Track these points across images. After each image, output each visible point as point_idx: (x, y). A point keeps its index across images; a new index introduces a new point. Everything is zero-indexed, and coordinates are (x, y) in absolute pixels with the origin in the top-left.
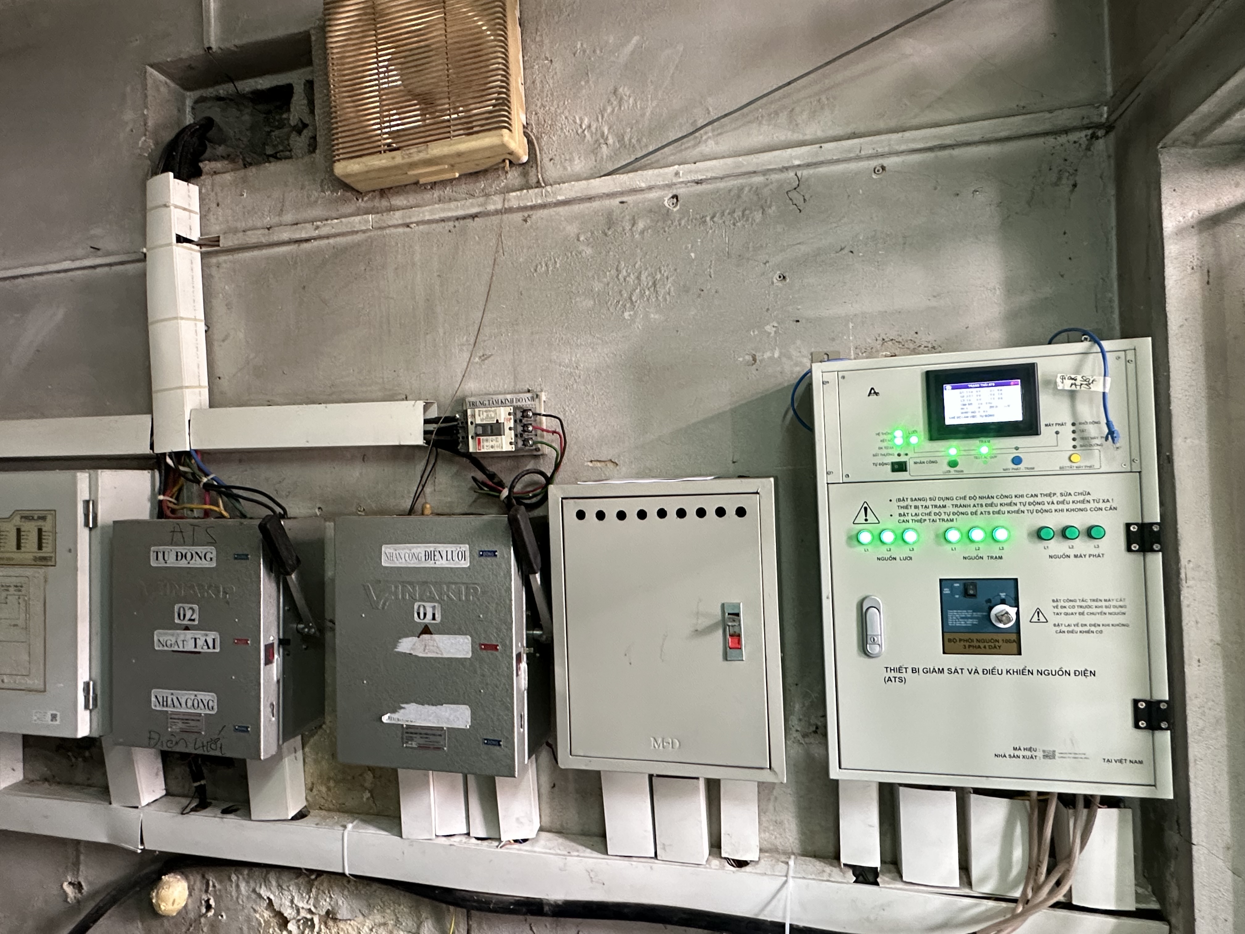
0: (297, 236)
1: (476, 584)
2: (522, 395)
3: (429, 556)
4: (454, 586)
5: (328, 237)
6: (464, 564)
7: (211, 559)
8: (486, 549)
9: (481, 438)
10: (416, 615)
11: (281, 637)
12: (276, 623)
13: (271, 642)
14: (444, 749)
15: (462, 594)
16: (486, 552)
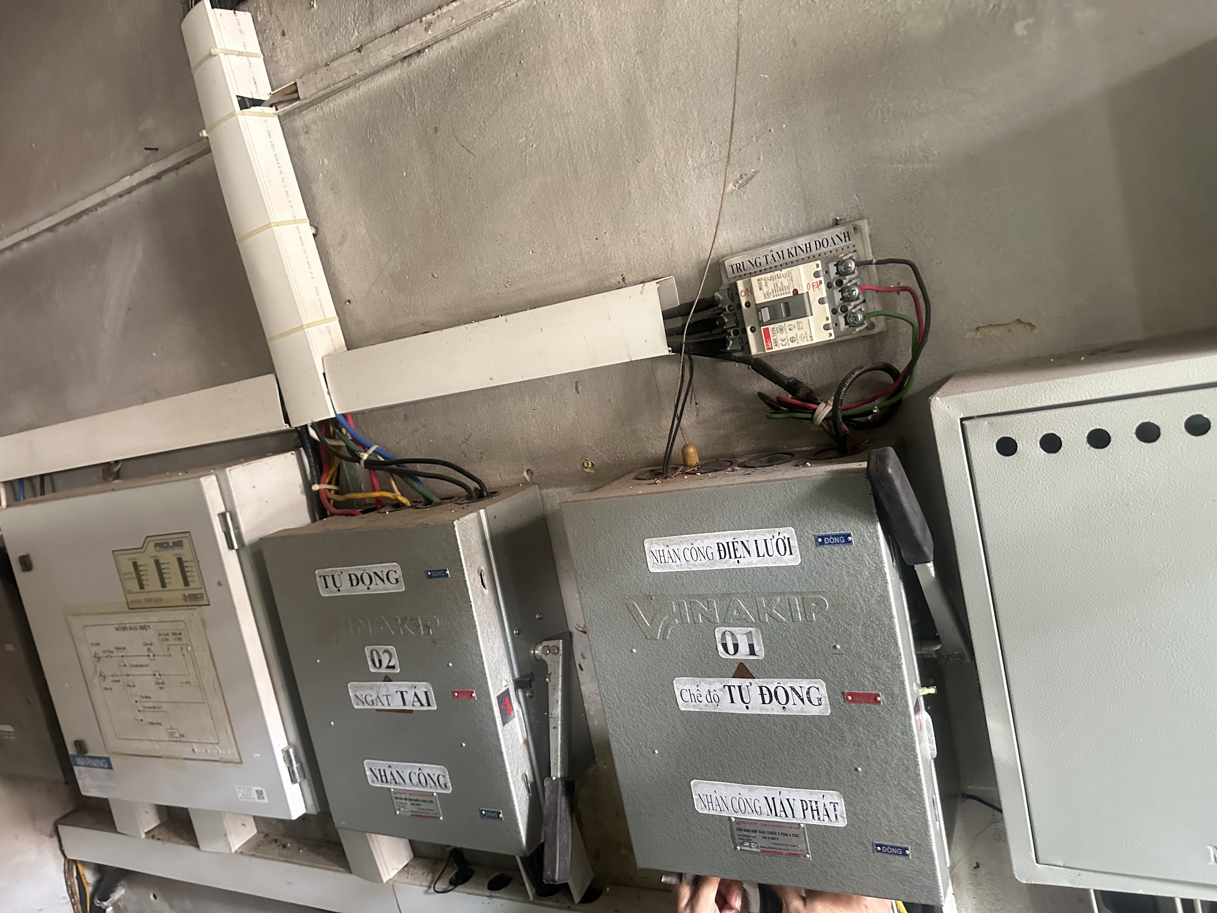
0: (403, 49)
1: (819, 593)
2: (827, 234)
3: (725, 551)
4: (778, 599)
5: (447, 37)
6: (791, 560)
7: (397, 579)
8: (829, 533)
9: (770, 327)
10: (720, 648)
11: (517, 676)
12: (506, 660)
13: (505, 689)
14: (805, 857)
15: (796, 611)
16: (828, 536)
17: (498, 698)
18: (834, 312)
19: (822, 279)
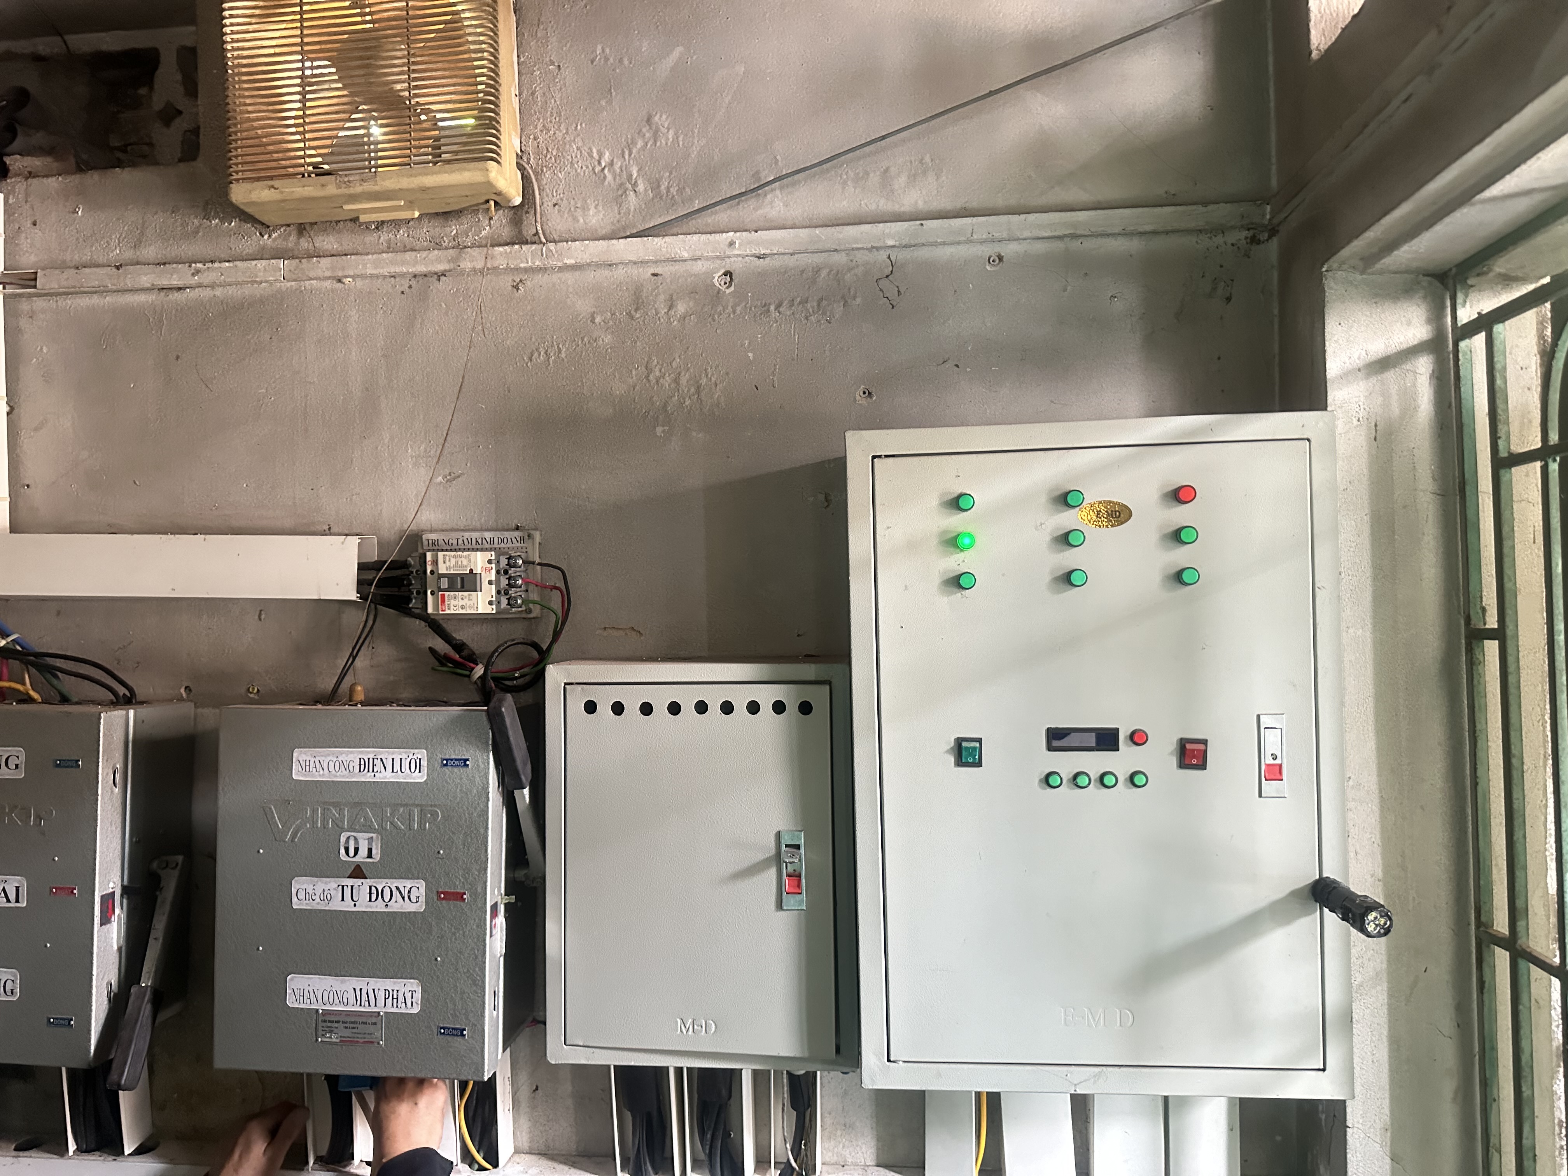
0: (165, 282)
1: (435, 806)
2: (507, 534)
3: (366, 765)
4: (401, 810)
5: (213, 286)
6: (419, 778)
7: (17, 766)
8: (453, 757)
9: (447, 594)
10: (342, 851)
11: (126, 883)
12: (119, 863)
13: (111, 890)
14: (379, 1043)
15: (414, 820)
16: (452, 760)
17: (102, 897)
18: (498, 592)
19: (493, 566)
